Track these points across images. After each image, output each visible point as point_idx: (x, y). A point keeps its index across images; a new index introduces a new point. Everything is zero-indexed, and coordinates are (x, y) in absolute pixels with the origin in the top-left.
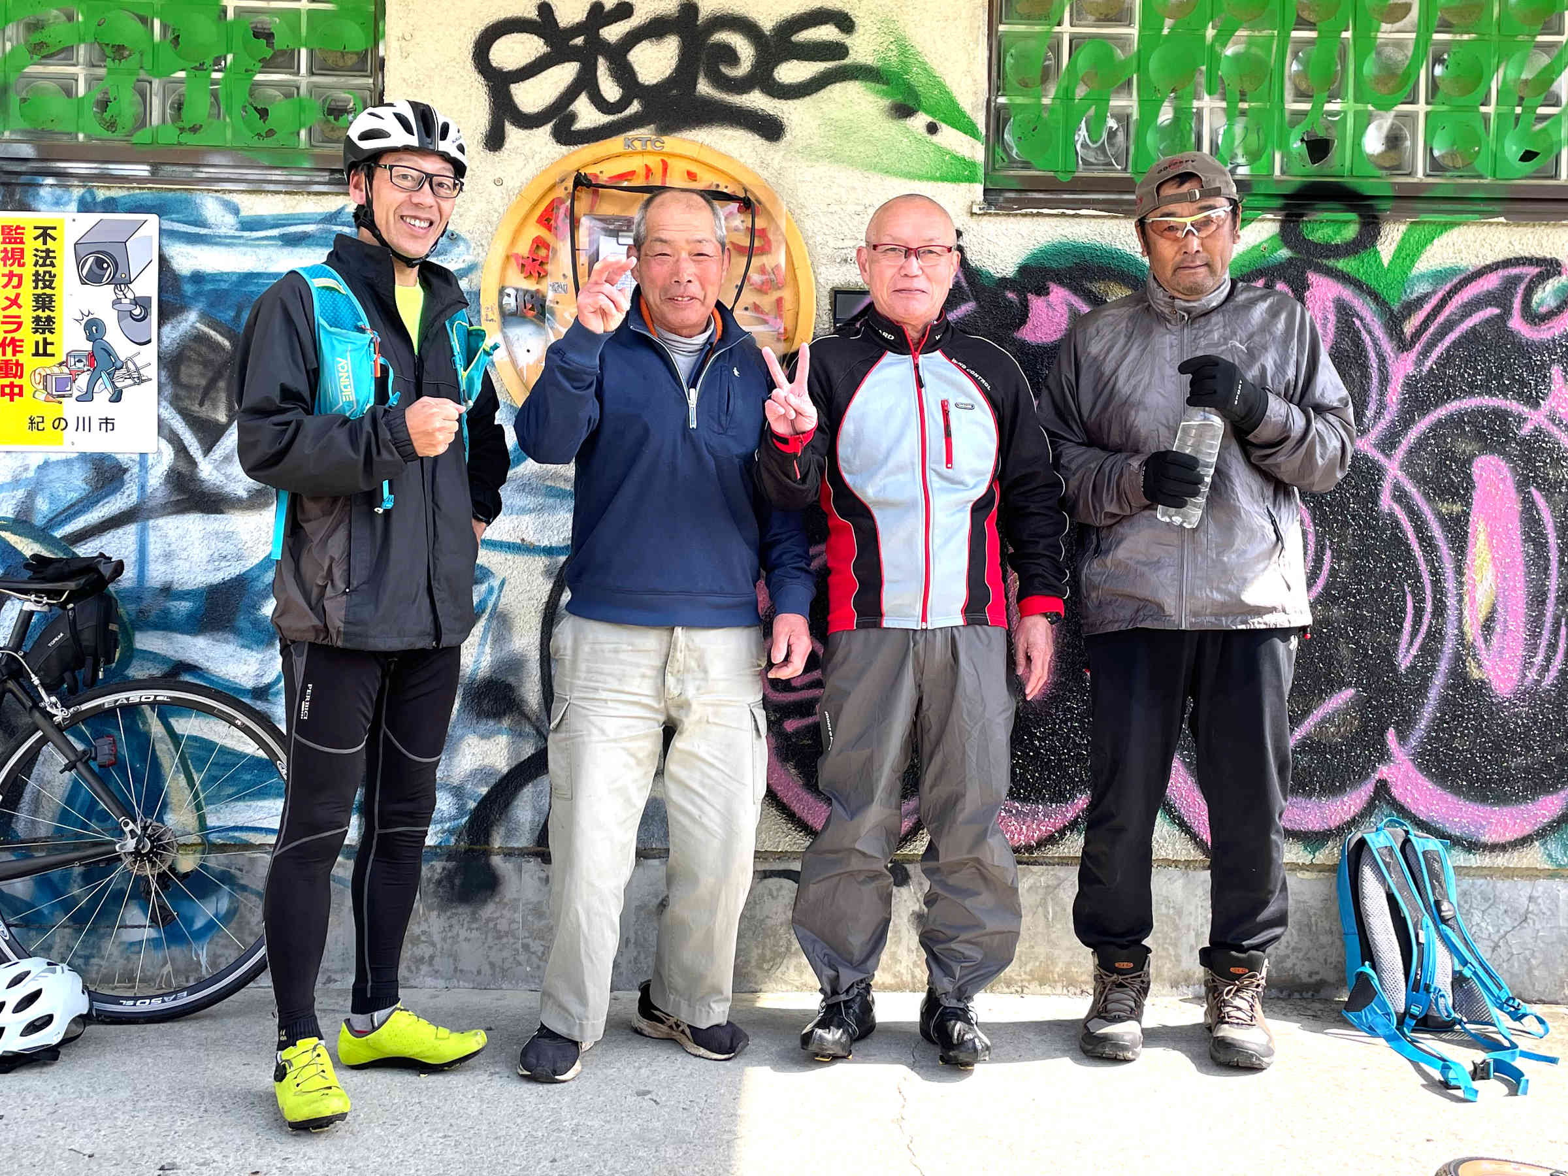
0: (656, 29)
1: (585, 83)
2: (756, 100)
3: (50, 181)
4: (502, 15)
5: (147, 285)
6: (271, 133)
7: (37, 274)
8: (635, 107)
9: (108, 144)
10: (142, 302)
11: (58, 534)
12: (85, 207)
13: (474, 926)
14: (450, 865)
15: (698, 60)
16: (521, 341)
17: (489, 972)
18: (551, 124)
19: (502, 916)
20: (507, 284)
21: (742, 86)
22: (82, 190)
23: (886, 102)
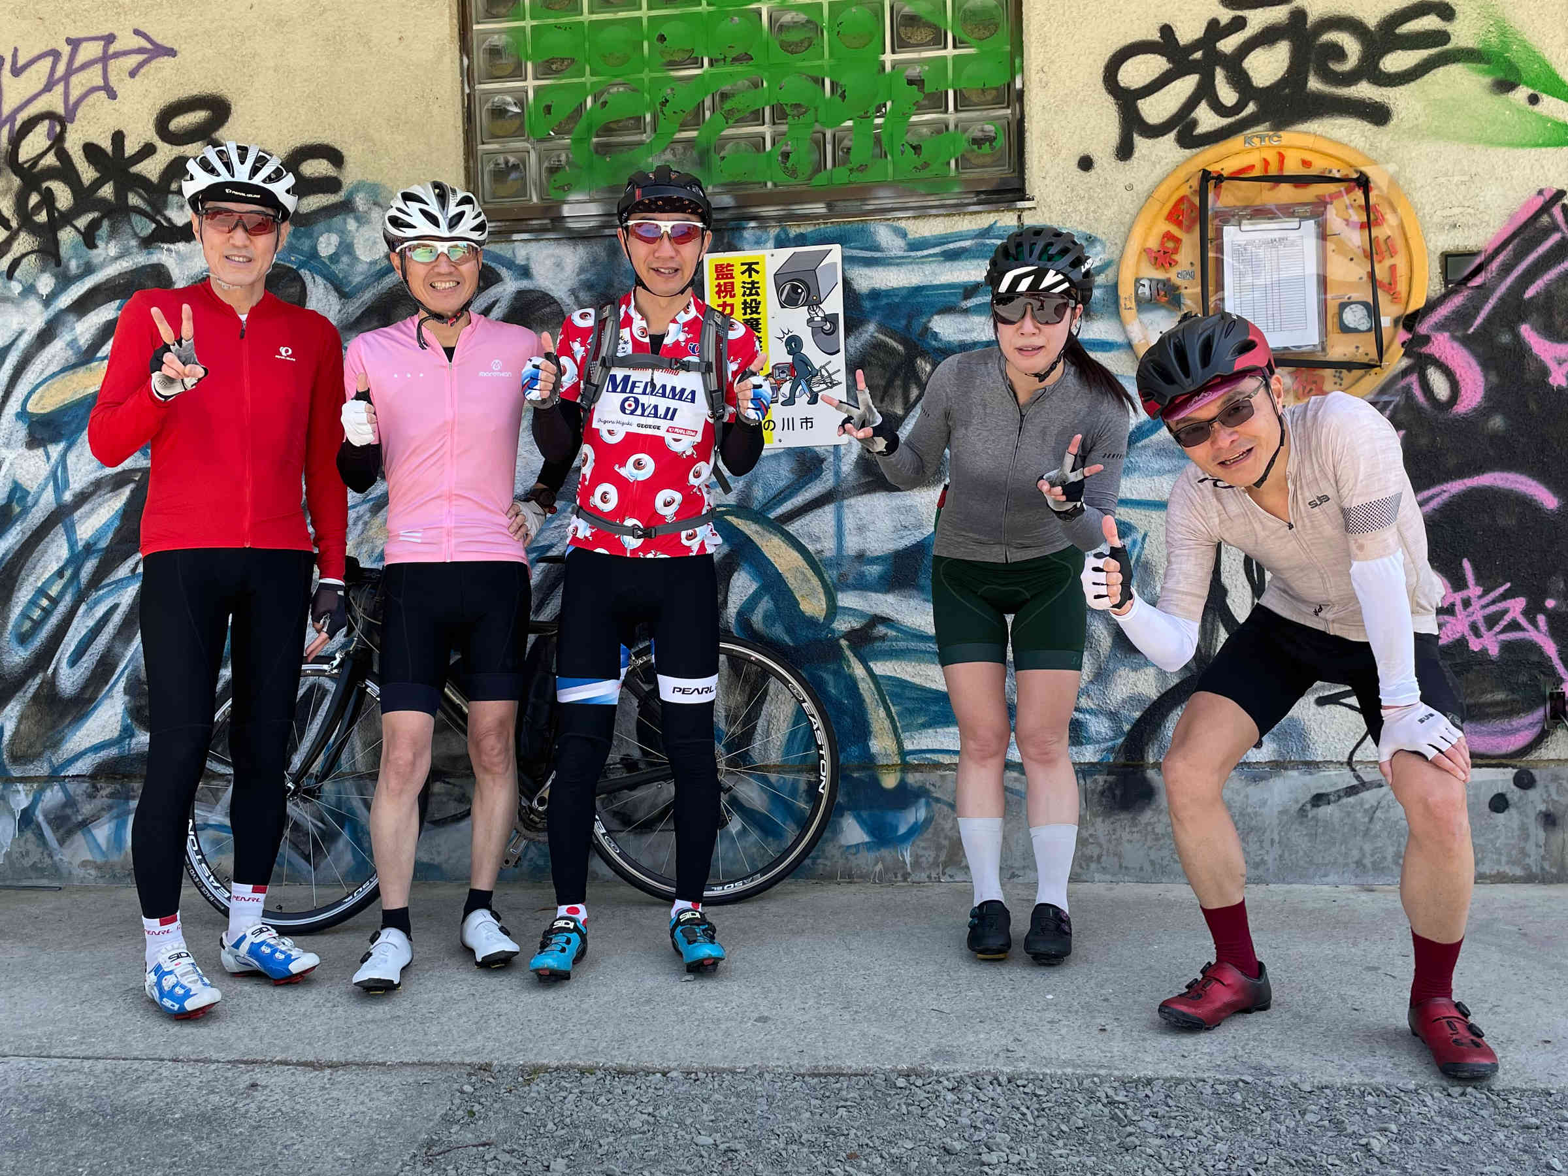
0: (1267, 37)
1: (1206, 91)
2: (1364, 90)
3: (753, 224)
4: (1129, 41)
5: (834, 304)
6: (926, 165)
7: (745, 303)
8: (1251, 108)
9: (791, 189)
10: (832, 319)
11: (772, 515)
12: (780, 243)
13: (1135, 829)
14: (1111, 778)
15: (1309, 61)
16: (1155, 326)
17: (1150, 869)
18: (1175, 132)
19: (1159, 821)
20: (1141, 275)
21: (1351, 78)
22: (778, 230)
23: (1487, 80)
